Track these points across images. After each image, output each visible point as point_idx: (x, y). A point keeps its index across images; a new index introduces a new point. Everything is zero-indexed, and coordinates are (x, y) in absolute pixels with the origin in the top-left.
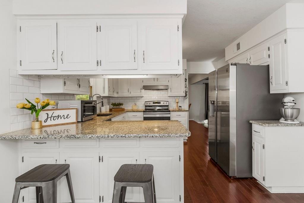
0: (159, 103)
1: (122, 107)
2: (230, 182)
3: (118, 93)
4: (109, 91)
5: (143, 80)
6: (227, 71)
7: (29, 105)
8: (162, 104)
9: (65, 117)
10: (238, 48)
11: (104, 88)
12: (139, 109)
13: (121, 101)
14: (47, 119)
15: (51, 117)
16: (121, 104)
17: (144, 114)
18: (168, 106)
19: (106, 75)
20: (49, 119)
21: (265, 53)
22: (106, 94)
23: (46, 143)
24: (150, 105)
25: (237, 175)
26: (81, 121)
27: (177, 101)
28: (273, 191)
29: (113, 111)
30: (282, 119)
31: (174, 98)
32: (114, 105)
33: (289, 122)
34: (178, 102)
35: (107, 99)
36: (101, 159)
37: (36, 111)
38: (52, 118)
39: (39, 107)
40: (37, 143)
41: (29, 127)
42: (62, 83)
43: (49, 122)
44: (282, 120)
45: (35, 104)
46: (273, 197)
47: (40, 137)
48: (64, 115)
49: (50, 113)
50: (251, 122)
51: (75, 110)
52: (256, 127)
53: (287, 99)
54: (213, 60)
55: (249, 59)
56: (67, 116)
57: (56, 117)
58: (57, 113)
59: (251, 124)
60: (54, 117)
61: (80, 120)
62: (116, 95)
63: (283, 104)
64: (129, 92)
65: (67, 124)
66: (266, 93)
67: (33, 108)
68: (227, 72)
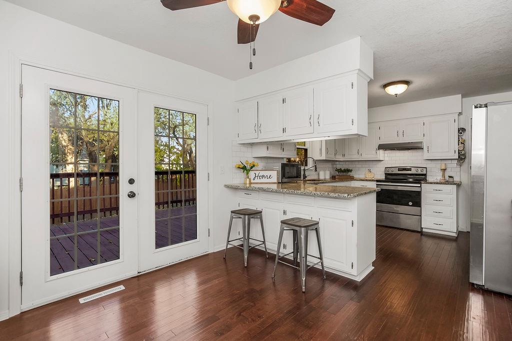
0: (410, 170)
1: (351, 174)
3: (344, 155)
4: (327, 153)
5: (380, 137)
7: (242, 166)
8: (414, 171)
11: (321, 150)
13: (350, 167)
14: (255, 178)
15: (258, 176)
16: (349, 171)
17: (377, 185)
18: (425, 175)
22: (323, 157)
24: (394, 173)
26: (281, 182)
27: (443, 167)
29: (337, 178)
31: (438, 162)
32: (340, 171)
34: (445, 170)
35: (331, 164)
36: (285, 212)
37: (247, 170)
39: (248, 167)
40: (246, 194)
41: (243, 182)
42: (266, 148)
43: (257, 180)
45: (246, 165)
48: (267, 176)
49: (257, 173)
51: (276, 172)
56: (270, 177)
58: (262, 173)
60: (260, 176)
62: (341, 158)
64: (360, 154)
65: (270, 183)
67: (244, 168)
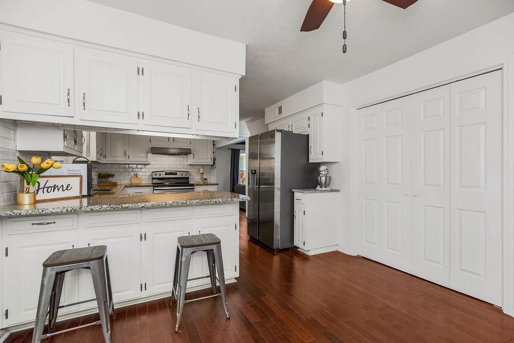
0: (175, 174)
1: (113, 180)
2: (274, 254)
3: (105, 156)
5: (150, 139)
6: (273, 136)
8: (179, 175)
9: (65, 188)
10: (280, 112)
12: (141, 183)
13: (111, 171)
14: (38, 191)
15: (44, 188)
16: (110, 176)
17: (154, 190)
18: (187, 178)
19: (143, 131)
20: (41, 191)
21: (306, 122)
23: (54, 223)
24: (161, 177)
25: (280, 247)
26: (87, 194)
27: (201, 171)
28: (311, 253)
30: (319, 186)
31: (196, 167)
33: (323, 189)
34: (203, 173)
36: (143, 237)
38: (46, 189)
40: (37, 224)
42: (62, 136)
43: (41, 196)
44: (318, 188)
46: (311, 258)
47: (67, 210)
48: (62, 186)
49: (43, 181)
50: (293, 190)
51: (78, 179)
52: (298, 195)
53: (322, 168)
54: (247, 120)
55: (290, 126)
56: (67, 187)
57: (51, 187)
59: (294, 192)
60: (48, 188)
61: (85, 192)
63: (319, 173)
64: (127, 156)
66: (305, 162)
68: (272, 138)
